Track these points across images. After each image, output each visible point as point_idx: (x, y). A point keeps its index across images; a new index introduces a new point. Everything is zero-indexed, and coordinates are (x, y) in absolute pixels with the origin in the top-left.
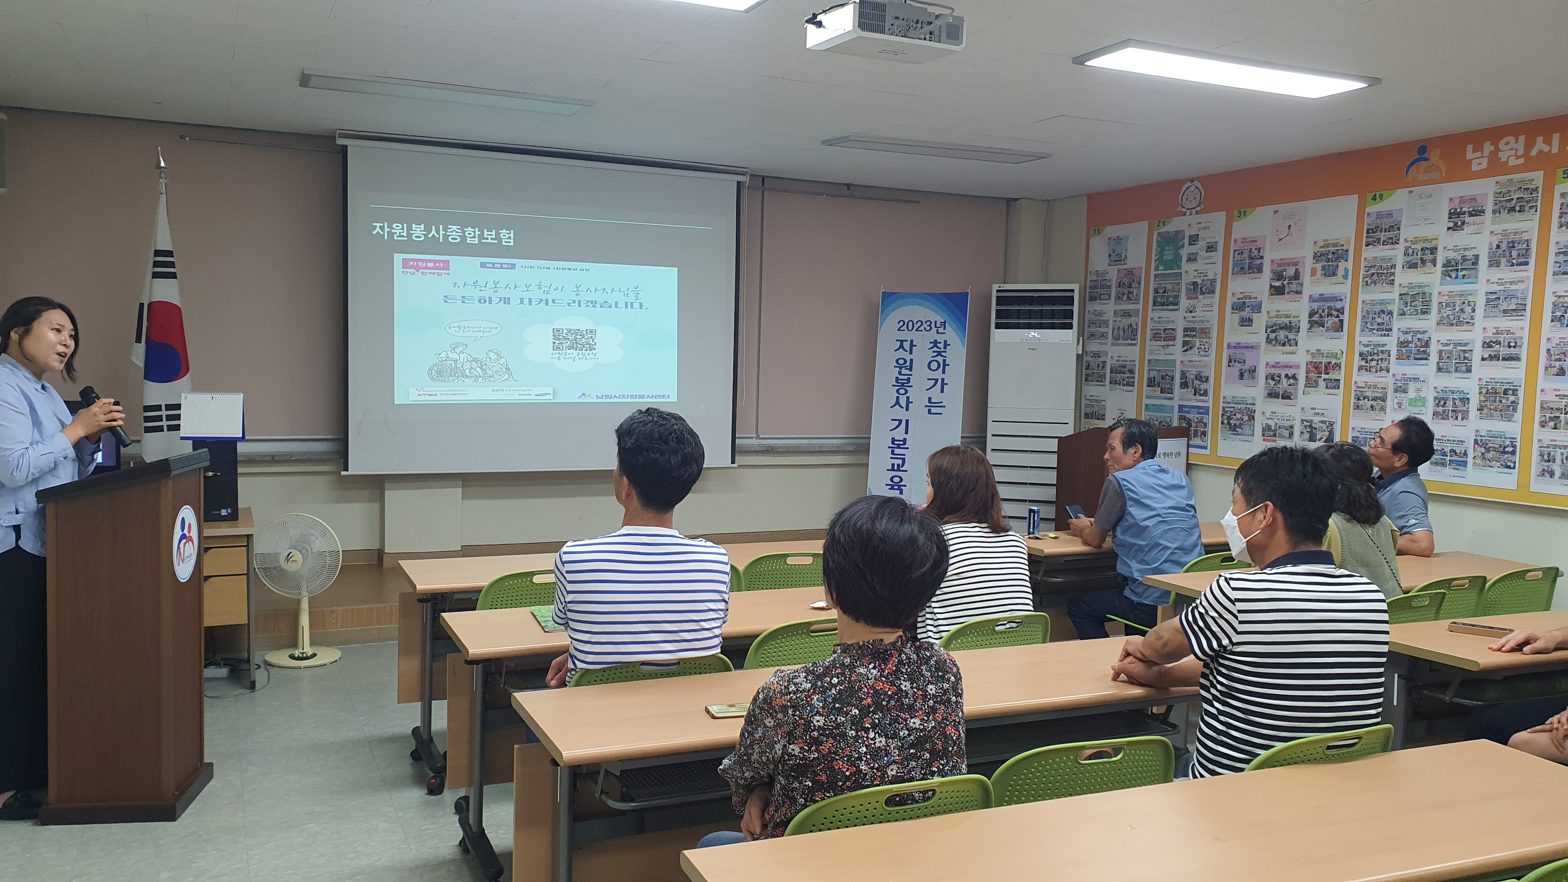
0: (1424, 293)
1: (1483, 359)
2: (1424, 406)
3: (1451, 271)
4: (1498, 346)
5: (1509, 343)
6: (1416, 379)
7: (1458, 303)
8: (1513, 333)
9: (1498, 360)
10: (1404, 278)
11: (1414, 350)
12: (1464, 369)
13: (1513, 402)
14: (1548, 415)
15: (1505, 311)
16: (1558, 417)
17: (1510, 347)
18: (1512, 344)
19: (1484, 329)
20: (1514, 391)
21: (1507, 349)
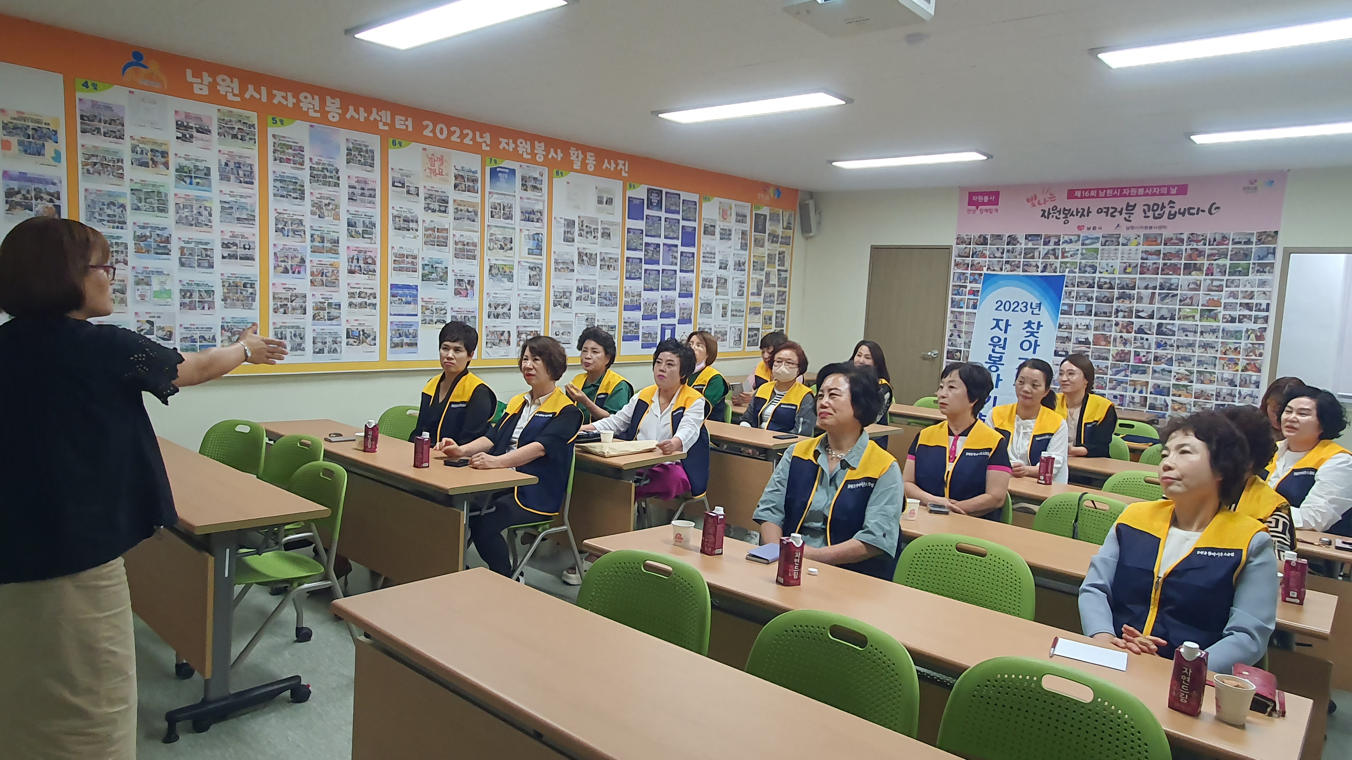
0: (159, 193)
1: (223, 257)
2: (170, 297)
3: (185, 176)
4: (235, 247)
5: (244, 245)
6: (159, 273)
7: (195, 207)
8: (247, 238)
9: (237, 258)
10: (134, 174)
11: (154, 245)
12: (207, 265)
13: (251, 294)
14: (279, 303)
15: (238, 219)
16: (287, 305)
17: (245, 249)
18: (247, 247)
19: (222, 232)
20: (251, 284)
21: (243, 250)
